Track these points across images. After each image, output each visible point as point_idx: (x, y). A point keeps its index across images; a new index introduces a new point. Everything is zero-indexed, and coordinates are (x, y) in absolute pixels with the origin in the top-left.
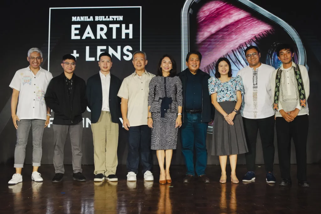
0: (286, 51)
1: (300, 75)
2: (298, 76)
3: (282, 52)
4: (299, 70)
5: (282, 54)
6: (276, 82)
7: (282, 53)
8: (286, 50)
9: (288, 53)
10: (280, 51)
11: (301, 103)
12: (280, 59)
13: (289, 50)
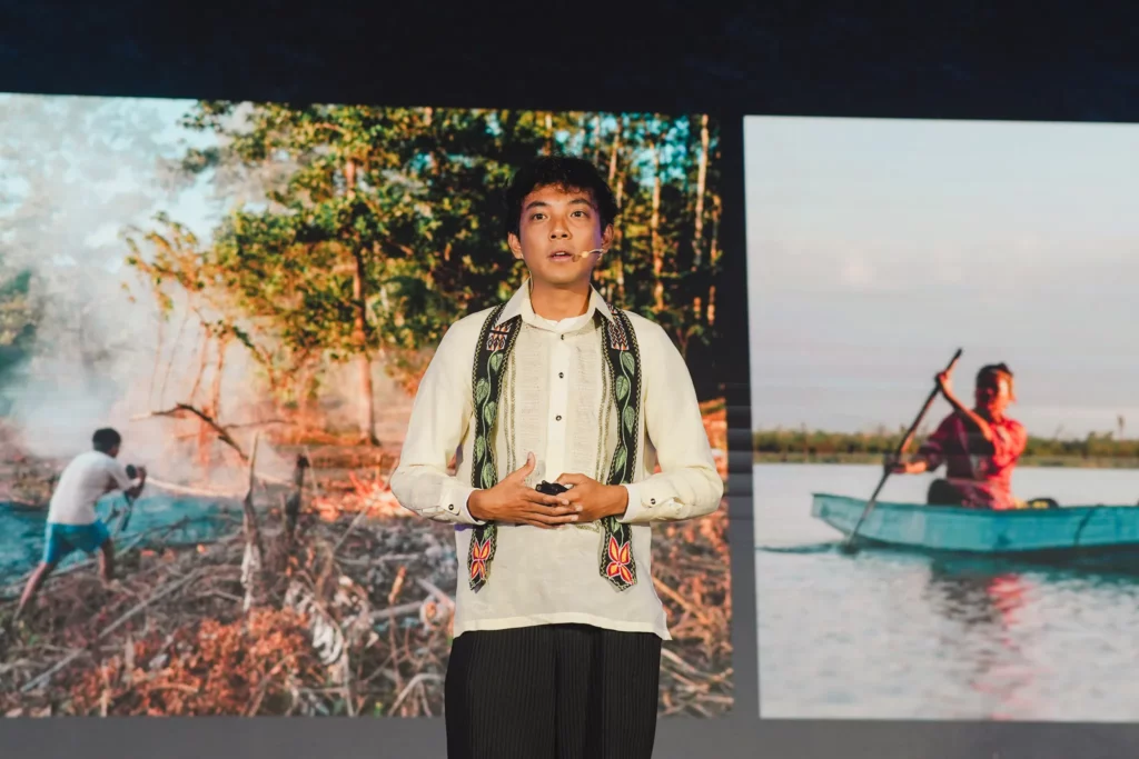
0: (570, 198)
1: (635, 380)
2: (624, 386)
3: (543, 204)
4: (634, 350)
5: (539, 216)
6: (475, 394)
7: (539, 210)
8: (566, 191)
9: (577, 214)
10: (532, 197)
11: (608, 560)
12: (523, 250)
13: (581, 195)
